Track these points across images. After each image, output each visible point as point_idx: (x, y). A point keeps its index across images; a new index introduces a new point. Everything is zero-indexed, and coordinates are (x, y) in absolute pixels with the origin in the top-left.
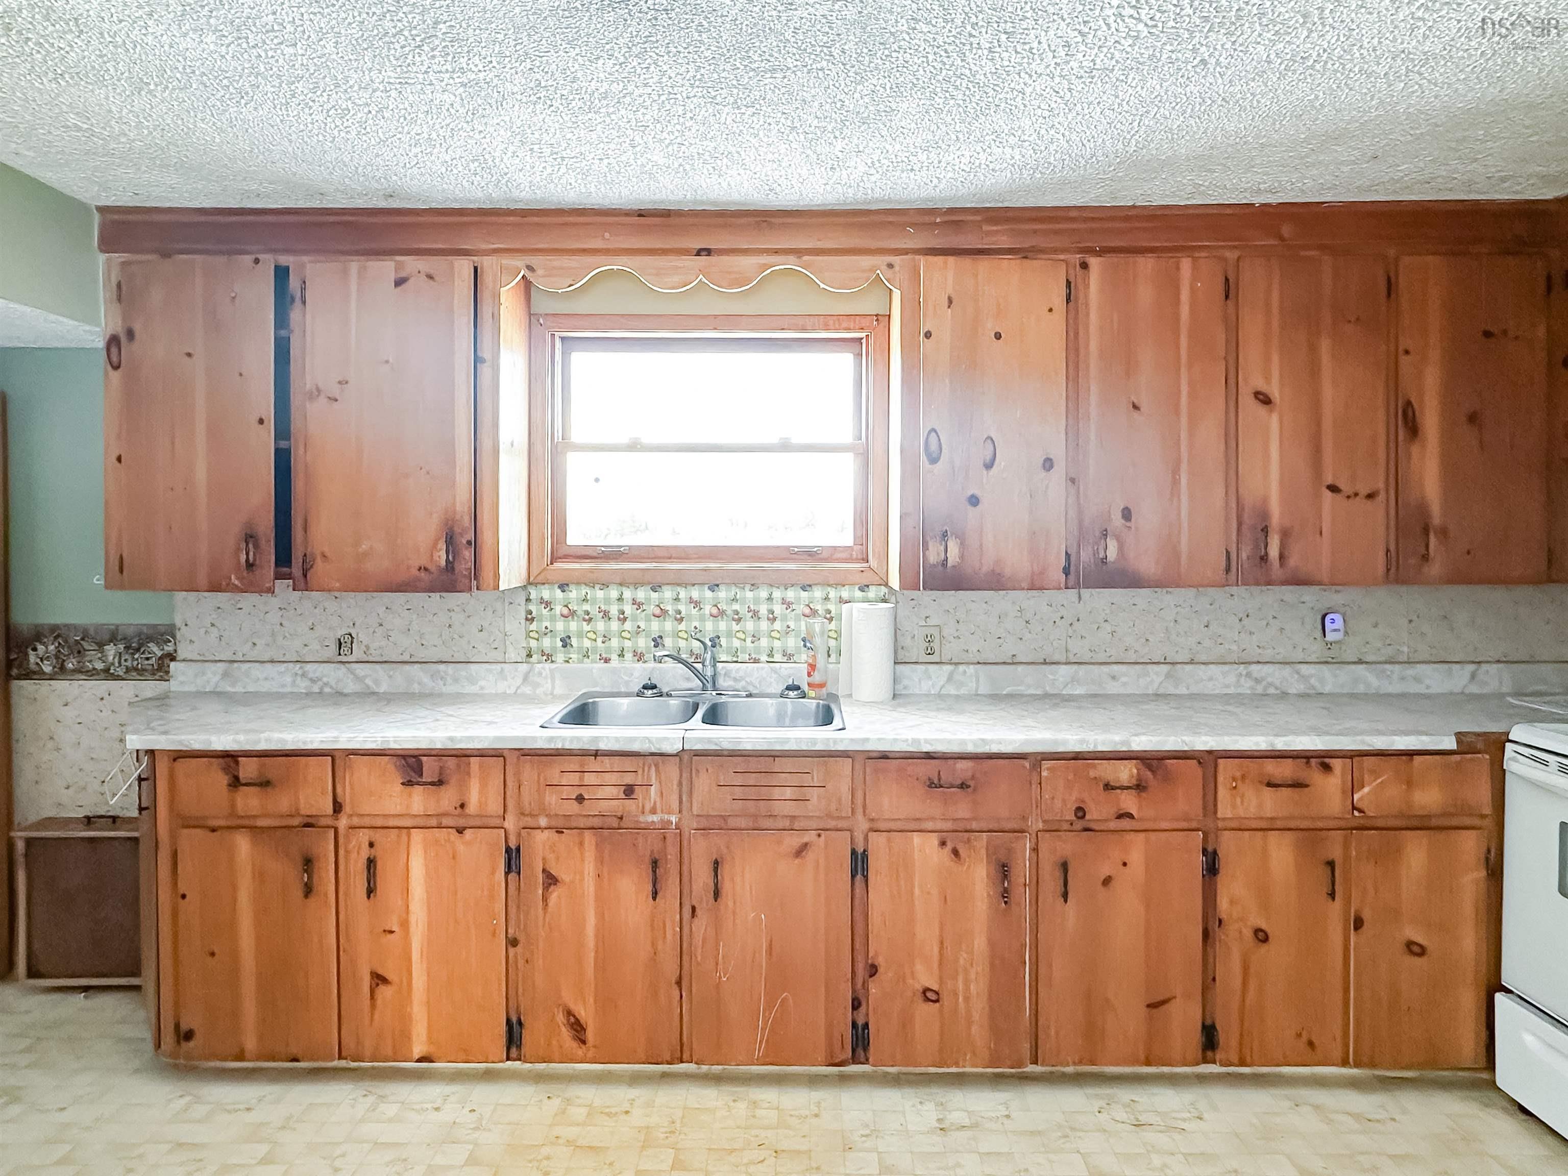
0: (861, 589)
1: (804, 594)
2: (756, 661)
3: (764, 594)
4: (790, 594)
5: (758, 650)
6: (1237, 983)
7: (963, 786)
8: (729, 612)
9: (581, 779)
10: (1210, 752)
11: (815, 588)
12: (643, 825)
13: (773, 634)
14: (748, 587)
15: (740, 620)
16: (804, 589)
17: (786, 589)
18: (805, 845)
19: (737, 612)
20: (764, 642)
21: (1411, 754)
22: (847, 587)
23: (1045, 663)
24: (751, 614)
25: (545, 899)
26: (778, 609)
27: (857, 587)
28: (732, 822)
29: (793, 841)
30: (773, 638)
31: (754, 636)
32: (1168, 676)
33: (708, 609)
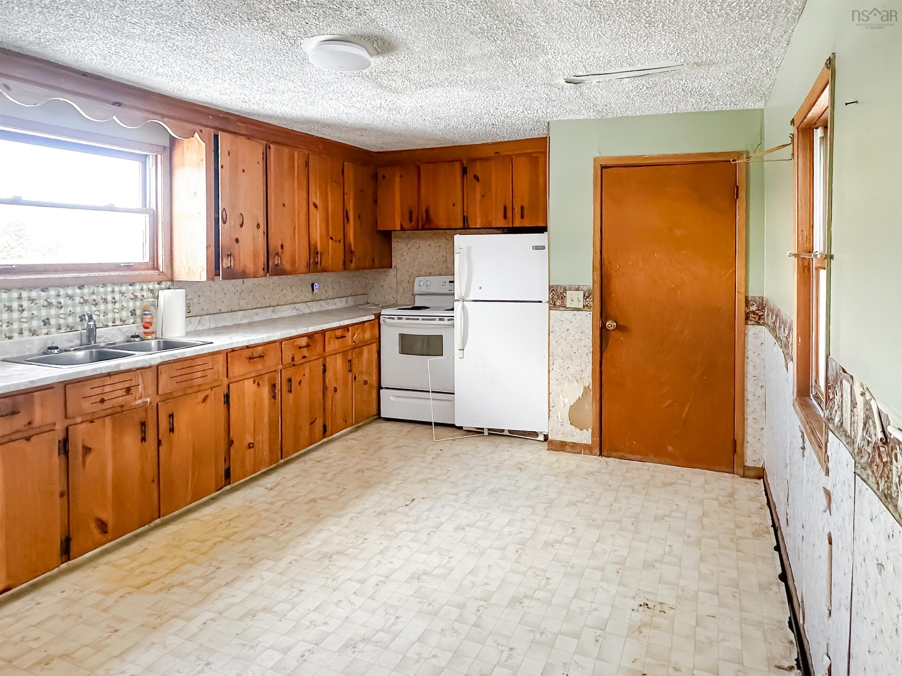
0: (158, 284)
1: (131, 288)
2: (107, 326)
3: (109, 289)
4: (124, 289)
5: (107, 320)
6: (330, 407)
7: (260, 357)
8: (90, 300)
9: (103, 389)
10: (323, 330)
11: (136, 284)
12: (134, 407)
13: (115, 310)
14: (101, 285)
15: (96, 304)
16: (131, 285)
17: (121, 286)
18: (207, 396)
19: (94, 300)
20: (110, 315)
21: (364, 322)
22: (152, 283)
23: (232, 311)
24: (103, 300)
25: (84, 462)
26: (117, 297)
27: (156, 283)
28: (175, 394)
29: (201, 396)
30: (115, 312)
31: (104, 313)
32: (273, 311)
33: (78, 300)
